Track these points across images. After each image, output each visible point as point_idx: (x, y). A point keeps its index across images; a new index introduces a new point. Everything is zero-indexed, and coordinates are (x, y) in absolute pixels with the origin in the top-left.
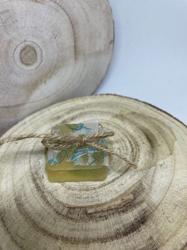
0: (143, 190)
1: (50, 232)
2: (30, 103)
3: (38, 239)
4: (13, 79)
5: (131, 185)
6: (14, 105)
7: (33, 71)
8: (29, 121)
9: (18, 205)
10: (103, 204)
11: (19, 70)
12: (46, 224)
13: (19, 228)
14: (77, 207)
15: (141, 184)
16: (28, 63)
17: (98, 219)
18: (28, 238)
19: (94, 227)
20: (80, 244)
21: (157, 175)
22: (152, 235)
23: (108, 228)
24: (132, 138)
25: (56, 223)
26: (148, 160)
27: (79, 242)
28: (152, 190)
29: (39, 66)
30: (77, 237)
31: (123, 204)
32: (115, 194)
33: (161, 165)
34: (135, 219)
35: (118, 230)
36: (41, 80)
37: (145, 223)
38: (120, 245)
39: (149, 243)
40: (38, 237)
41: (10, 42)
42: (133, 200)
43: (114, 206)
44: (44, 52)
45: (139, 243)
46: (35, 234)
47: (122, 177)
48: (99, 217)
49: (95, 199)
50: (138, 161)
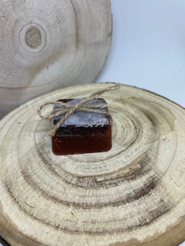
0: (149, 160)
1: (60, 199)
2: (32, 87)
3: (48, 206)
4: (17, 60)
5: (138, 156)
6: (16, 87)
7: (37, 54)
8: (31, 104)
9: (25, 177)
10: (112, 173)
11: (24, 51)
12: (56, 193)
13: (27, 198)
14: (86, 176)
15: (147, 156)
16: (33, 45)
17: (108, 186)
18: (38, 206)
19: (104, 193)
20: (92, 209)
21: (161, 147)
22: (163, 198)
23: (119, 194)
24: (134, 118)
25: (66, 192)
26: (151, 135)
27: (91, 207)
28: (158, 160)
29: (42, 49)
30: (88, 203)
31: (131, 172)
32: (122, 165)
33: (164, 140)
34: (144, 185)
35: (129, 194)
36: (44, 64)
37: (155, 188)
38: (132, 208)
39: (160, 205)
40: (48, 204)
41: (17, 21)
42: (141, 169)
43: (123, 175)
44: (48, 36)
45: (150, 205)
46: (45, 202)
47: (128, 150)
48: (109, 184)
49: (103, 169)
50: (142, 136)
